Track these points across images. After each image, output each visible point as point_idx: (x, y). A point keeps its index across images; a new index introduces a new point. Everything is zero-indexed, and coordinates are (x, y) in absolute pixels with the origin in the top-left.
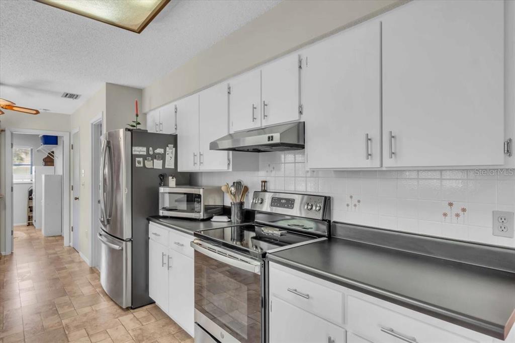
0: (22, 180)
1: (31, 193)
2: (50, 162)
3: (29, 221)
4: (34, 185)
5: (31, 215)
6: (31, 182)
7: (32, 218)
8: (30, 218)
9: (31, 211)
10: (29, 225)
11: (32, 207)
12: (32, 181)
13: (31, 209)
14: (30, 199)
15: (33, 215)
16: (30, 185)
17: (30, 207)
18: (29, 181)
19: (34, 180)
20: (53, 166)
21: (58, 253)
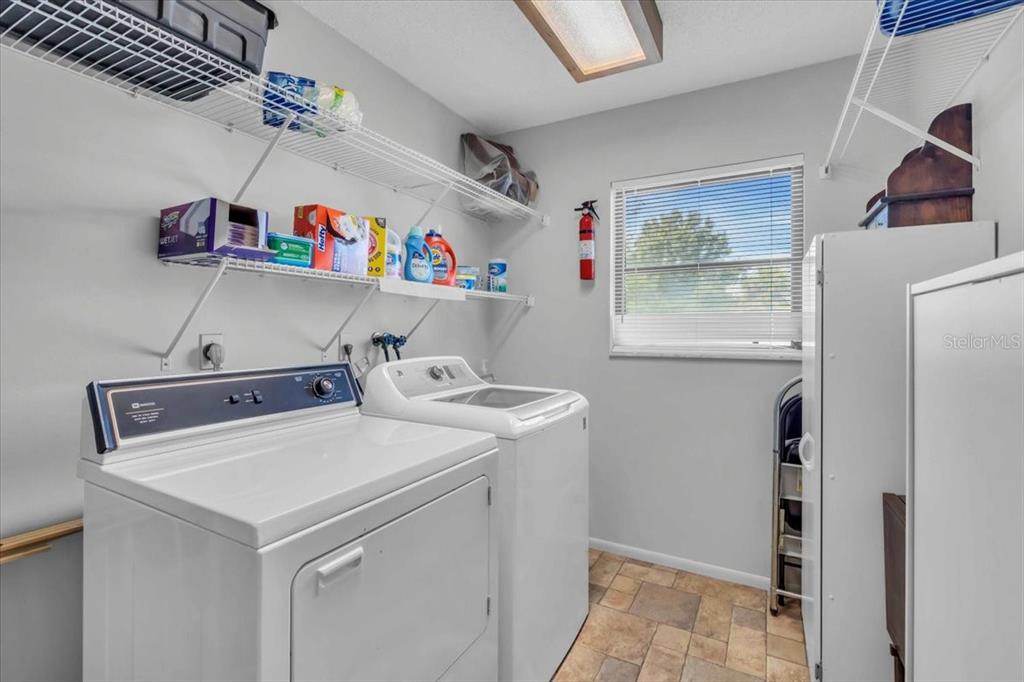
0: (750, 343)
1: (791, 419)
4: (809, 375)
6: (794, 354)
8: (786, 569)
12: (798, 346)
13: (792, 516)
14: (789, 456)
17: (785, 504)
18: (779, 346)
19: (810, 344)
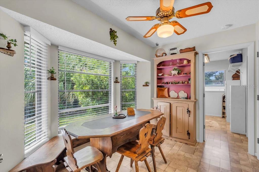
0: (219, 90)
1: (224, 97)
2: (237, 77)
3: (223, 115)
5: (224, 111)
6: (224, 91)
7: (225, 113)
9: (224, 109)
10: (223, 117)
11: (225, 106)
13: (224, 108)
14: (224, 101)
15: (226, 112)
16: (223, 93)
17: (223, 106)
20: (239, 79)
21: (242, 162)
